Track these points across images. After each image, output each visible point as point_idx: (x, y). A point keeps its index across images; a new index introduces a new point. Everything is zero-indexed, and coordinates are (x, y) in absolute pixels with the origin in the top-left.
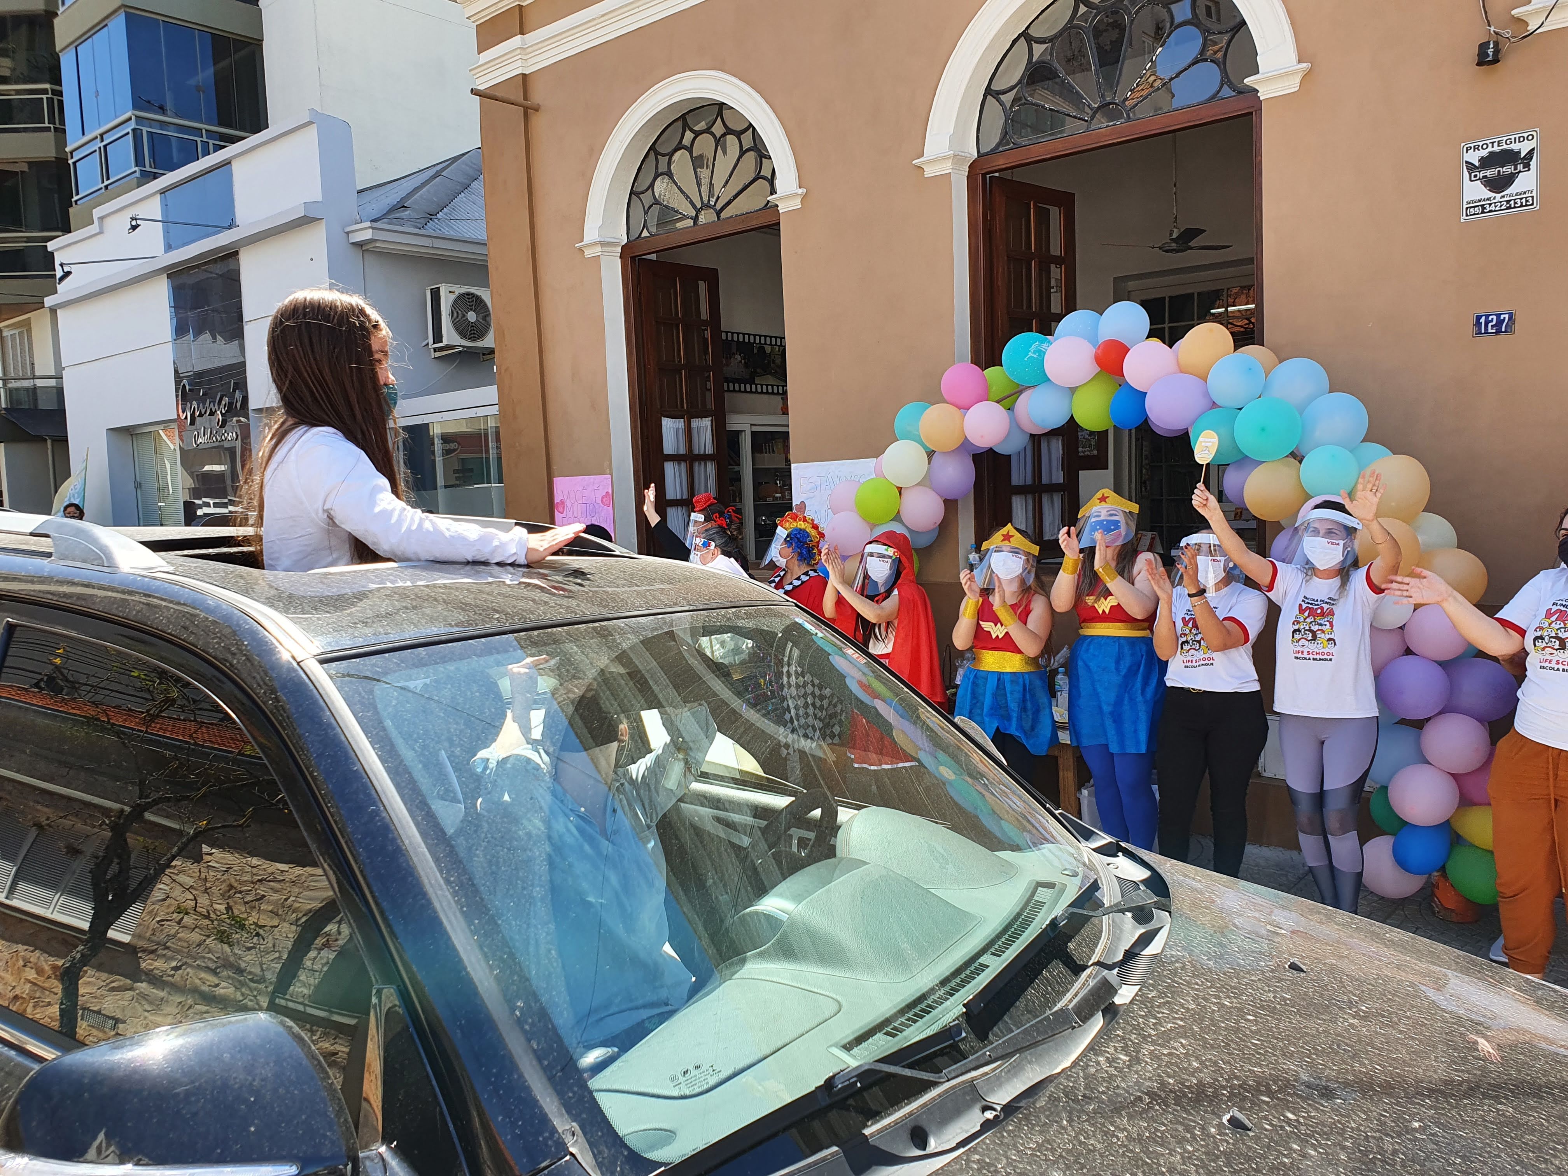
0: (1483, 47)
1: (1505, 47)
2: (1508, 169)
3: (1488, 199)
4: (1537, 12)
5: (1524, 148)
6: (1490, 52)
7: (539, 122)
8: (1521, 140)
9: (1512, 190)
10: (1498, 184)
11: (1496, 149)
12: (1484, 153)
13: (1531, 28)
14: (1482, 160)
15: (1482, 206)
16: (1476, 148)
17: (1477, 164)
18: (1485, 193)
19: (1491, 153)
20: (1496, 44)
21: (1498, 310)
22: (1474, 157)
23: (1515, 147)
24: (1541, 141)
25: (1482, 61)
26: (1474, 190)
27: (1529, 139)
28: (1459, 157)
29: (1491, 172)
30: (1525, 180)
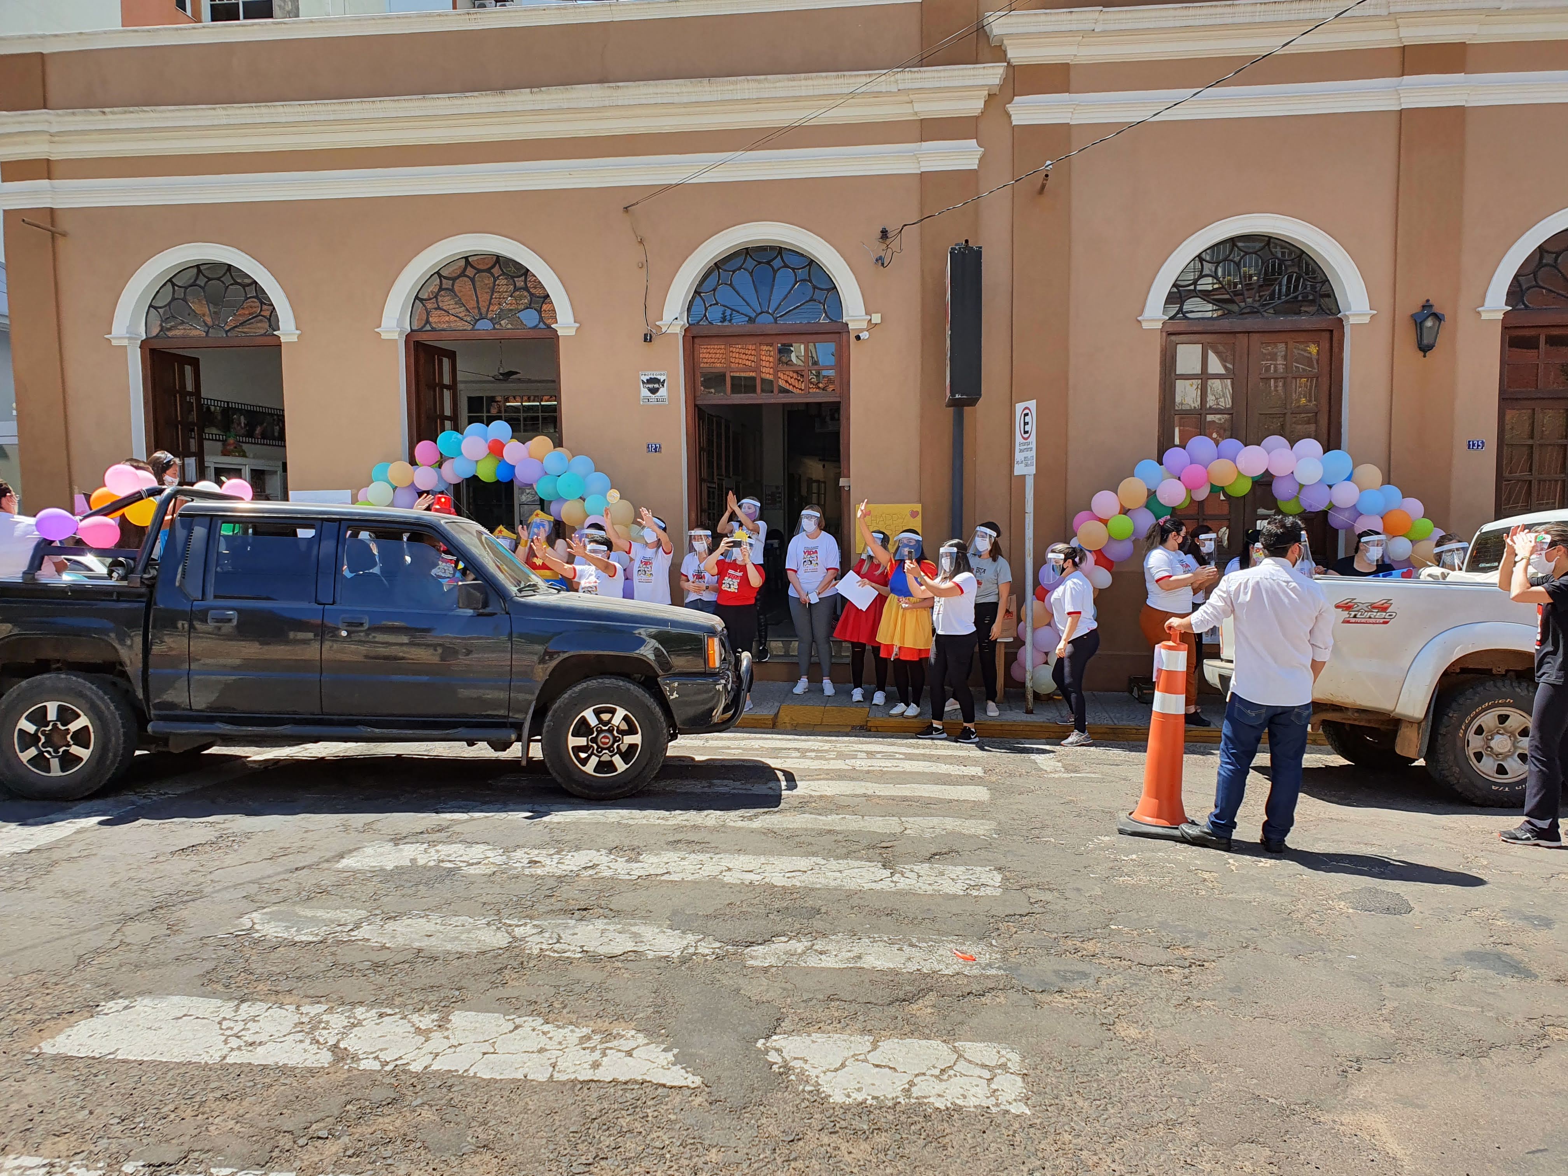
0: (646, 335)
1: (654, 336)
2: (656, 386)
3: (650, 396)
4: (665, 325)
5: (662, 378)
6: (648, 337)
7: (61, 242)
8: (660, 375)
9: (658, 394)
10: (654, 391)
11: (652, 376)
12: (648, 378)
13: (663, 331)
14: (647, 380)
15: (648, 399)
16: (644, 375)
17: (645, 381)
18: (649, 394)
19: (650, 378)
20: (651, 334)
21: (655, 442)
22: (645, 378)
23: (659, 377)
24: (668, 376)
25: (645, 340)
26: (645, 392)
27: (664, 375)
28: (639, 378)
29: (651, 386)
30: (663, 392)
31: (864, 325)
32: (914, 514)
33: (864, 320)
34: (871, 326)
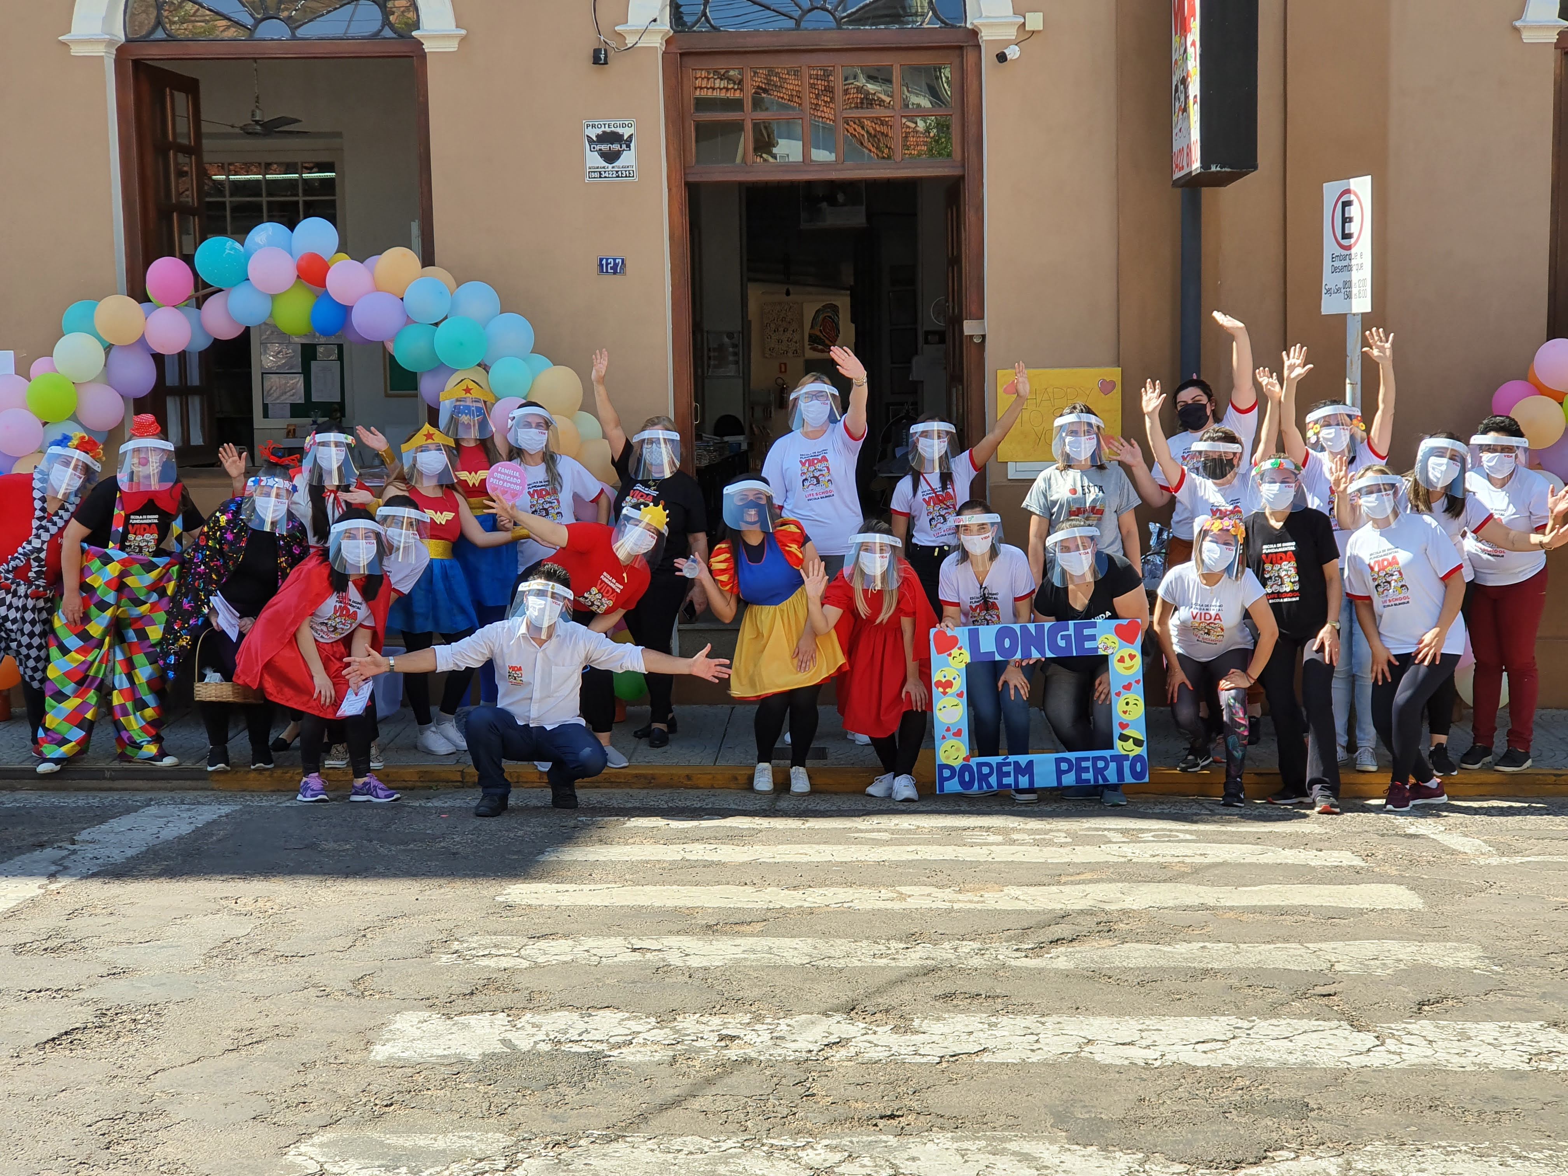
0: (597, 52)
1: (611, 54)
2: (616, 147)
3: (604, 168)
4: (632, 32)
5: (626, 132)
6: (602, 56)
8: (624, 126)
9: (619, 163)
10: (611, 157)
11: (607, 130)
12: (599, 131)
13: (630, 42)
14: (598, 136)
15: (600, 172)
16: (593, 126)
17: (595, 139)
18: (602, 163)
19: (604, 132)
20: (605, 50)
21: (615, 256)
22: (593, 133)
23: (620, 131)
24: (637, 129)
25: (596, 60)
26: (594, 160)
27: (629, 126)
28: (583, 131)
29: (605, 147)
30: (628, 159)
31: (1011, 33)
32: (1106, 387)
33: (1014, 24)
34: (1025, 35)
